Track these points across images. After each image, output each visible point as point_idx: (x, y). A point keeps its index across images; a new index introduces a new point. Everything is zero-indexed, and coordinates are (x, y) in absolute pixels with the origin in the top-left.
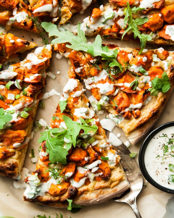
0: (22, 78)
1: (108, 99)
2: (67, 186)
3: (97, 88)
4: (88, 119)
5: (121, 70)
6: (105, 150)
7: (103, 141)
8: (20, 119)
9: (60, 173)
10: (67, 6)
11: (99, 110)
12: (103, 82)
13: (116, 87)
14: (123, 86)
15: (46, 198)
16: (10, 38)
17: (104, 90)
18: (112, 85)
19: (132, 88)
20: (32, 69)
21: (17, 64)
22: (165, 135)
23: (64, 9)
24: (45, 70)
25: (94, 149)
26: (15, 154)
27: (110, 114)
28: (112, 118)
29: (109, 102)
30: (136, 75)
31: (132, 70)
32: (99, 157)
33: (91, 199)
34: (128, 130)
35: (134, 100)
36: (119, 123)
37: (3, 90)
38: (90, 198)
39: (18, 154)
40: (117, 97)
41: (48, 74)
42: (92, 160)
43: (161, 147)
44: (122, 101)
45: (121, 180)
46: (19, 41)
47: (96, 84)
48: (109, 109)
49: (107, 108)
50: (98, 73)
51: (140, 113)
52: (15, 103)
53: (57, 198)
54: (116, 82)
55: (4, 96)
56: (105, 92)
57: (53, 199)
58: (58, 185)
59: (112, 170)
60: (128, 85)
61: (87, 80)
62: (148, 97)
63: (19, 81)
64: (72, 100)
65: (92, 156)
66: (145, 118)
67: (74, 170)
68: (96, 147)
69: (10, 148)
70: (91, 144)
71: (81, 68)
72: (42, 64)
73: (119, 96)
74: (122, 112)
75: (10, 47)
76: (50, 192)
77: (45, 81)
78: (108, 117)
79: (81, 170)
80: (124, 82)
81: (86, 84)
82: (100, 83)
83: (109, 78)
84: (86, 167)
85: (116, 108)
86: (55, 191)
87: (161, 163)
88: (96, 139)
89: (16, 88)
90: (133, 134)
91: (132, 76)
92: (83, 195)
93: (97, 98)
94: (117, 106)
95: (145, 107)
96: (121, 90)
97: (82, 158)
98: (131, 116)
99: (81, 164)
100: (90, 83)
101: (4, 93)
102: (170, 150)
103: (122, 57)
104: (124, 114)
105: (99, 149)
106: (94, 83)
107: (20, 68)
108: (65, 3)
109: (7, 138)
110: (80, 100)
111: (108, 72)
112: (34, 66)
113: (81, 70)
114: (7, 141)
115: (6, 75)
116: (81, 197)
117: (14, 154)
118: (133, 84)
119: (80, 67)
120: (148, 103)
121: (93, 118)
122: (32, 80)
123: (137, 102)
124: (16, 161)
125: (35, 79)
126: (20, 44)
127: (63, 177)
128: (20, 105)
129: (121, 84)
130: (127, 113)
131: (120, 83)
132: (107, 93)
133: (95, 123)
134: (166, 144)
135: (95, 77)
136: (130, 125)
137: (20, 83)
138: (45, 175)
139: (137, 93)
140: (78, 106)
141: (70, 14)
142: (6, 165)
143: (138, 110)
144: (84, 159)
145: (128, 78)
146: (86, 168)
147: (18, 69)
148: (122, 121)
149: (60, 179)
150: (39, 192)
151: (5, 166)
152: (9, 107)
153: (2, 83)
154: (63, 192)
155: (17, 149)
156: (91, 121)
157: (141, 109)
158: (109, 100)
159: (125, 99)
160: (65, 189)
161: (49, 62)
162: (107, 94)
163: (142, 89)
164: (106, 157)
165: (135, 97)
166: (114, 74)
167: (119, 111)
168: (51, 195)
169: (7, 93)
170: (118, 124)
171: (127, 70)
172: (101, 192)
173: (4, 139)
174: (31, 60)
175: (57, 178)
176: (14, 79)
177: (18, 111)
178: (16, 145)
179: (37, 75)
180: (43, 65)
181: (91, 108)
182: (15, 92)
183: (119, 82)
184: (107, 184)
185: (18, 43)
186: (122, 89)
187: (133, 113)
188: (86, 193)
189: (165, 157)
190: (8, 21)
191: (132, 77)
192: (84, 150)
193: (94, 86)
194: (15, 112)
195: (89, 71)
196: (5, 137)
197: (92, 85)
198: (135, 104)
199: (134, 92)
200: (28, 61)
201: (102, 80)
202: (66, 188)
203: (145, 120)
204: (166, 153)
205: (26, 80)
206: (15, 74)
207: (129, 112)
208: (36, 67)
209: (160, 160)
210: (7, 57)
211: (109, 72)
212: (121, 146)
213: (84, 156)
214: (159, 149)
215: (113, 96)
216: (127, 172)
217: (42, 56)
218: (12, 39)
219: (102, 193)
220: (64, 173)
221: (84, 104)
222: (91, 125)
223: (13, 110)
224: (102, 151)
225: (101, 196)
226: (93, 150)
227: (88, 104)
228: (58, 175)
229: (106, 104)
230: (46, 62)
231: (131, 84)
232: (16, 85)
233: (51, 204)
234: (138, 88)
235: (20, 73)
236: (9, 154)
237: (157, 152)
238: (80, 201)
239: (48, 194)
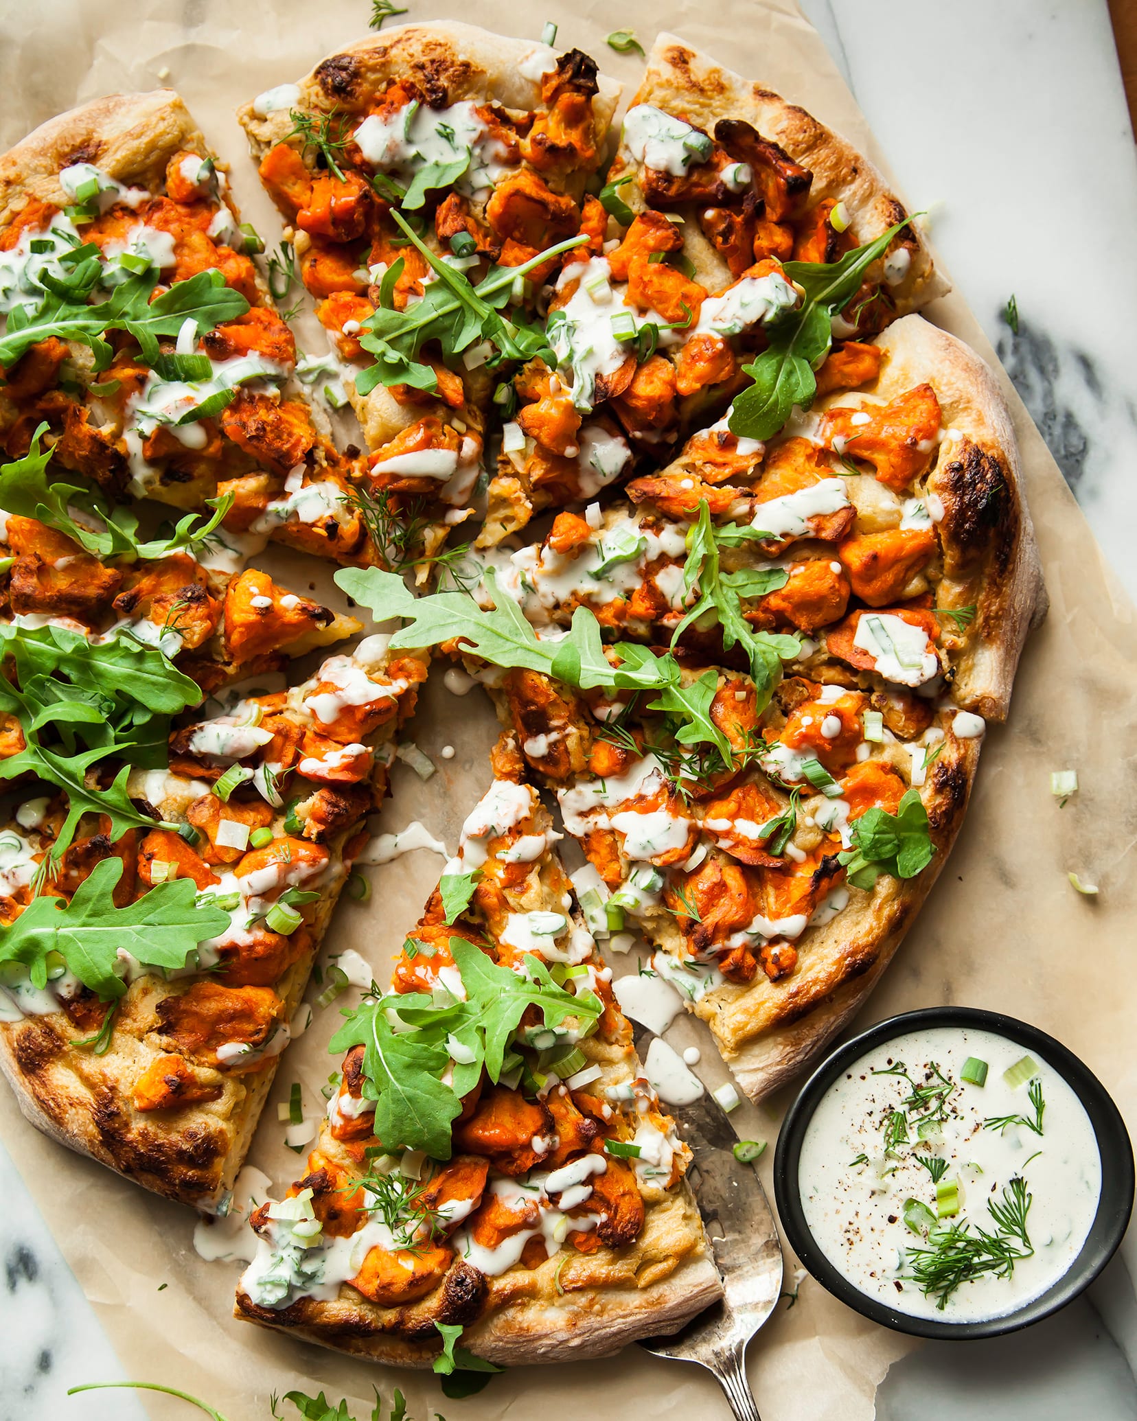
0: (289, 758)
1: (660, 884)
2: (441, 1264)
3: (612, 832)
4: (563, 965)
5: (727, 760)
6: (626, 1114)
7: (623, 1069)
8: (260, 935)
9: (413, 1201)
10: (516, 475)
11: (613, 933)
12: (642, 804)
13: (698, 836)
14: (727, 834)
15: (340, 1309)
16: (255, 590)
17: (644, 840)
18: (683, 823)
19: (768, 844)
20: (337, 722)
21: (276, 700)
22: (897, 1068)
23: (502, 486)
24: (391, 735)
25: (577, 1105)
26: (219, 1095)
27: (659, 955)
28: (668, 974)
29: (662, 898)
30: (786, 792)
31: (771, 769)
32: (597, 1142)
33: (546, 1336)
34: (735, 1031)
35: (771, 897)
36: (698, 996)
37: (202, 802)
38: (539, 1329)
39: (235, 1094)
40: (698, 878)
41: (401, 752)
42: (565, 1152)
43: (877, 1117)
44: (719, 897)
45: (686, 1258)
46: (290, 602)
47: (610, 815)
48: (657, 930)
49: (649, 926)
50: (624, 767)
51: (794, 961)
52: (245, 862)
53: (390, 1316)
54: (700, 811)
55: (202, 830)
56: (650, 852)
57: (370, 1317)
58: (399, 1253)
59: (650, 1204)
60: (752, 830)
61: (572, 793)
62: (832, 890)
63: (276, 768)
64: (501, 873)
65: (567, 1131)
66: (815, 982)
67: (478, 1191)
68: (586, 1097)
69: (200, 1064)
70: (564, 1082)
71: (554, 736)
72: (383, 705)
73: (710, 876)
74: (717, 947)
75: (249, 626)
76: (360, 1284)
77: (388, 783)
78: (648, 968)
79: (509, 1197)
80: (733, 817)
81: (565, 813)
82: (627, 809)
83: (672, 792)
84: (535, 1182)
85: (689, 928)
86: (387, 1280)
87: (873, 1193)
88: (591, 1060)
89: (260, 798)
90: (756, 1050)
91: (772, 793)
92: (511, 1313)
93: (610, 877)
94: (697, 918)
95: (819, 936)
96: (720, 851)
97: (523, 1137)
98: (754, 969)
99: (512, 1168)
100: (585, 808)
101: (203, 816)
102: (913, 1137)
103: (734, 708)
104: (723, 954)
105: (601, 1103)
106: (602, 806)
107: (287, 715)
108: (507, 462)
109: (196, 1014)
110: (533, 878)
111: (666, 766)
112: (347, 711)
113: (552, 745)
114: (191, 1031)
115: (223, 737)
116: (500, 1320)
117: (216, 1091)
118: (773, 829)
119: (547, 731)
120: (833, 919)
121: (586, 961)
122: (332, 770)
123: (787, 909)
124: (222, 1125)
125: (347, 768)
126: (292, 617)
127: (426, 1221)
128: (266, 875)
129: (721, 824)
130: (736, 955)
131: (715, 818)
132: (658, 856)
133: (592, 985)
134: (900, 1108)
135: (610, 784)
136: (746, 1011)
137: (279, 776)
138: (345, 1204)
139: (787, 870)
140: (524, 900)
141: (523, 511)
142: (175, 1137)
143: (785, 946)
144: (528, 1146)
145: (753, 799)
146: (536, 1189)
147: (277, 718)
148: (711, 988)
149: (414, 1226)
150: (311, 1277)
151: (171, 1145)
152: (217, 881)
153: (201, 772)
154: (421, 1287)
155: (232, 1073)
156: (575, 974)
157: (801, 940)
158: (663, 889)
159: (735, 892)
160: (430, 1274)
161: (413, 703)
162: (658, 862)
163: (812, 853)
164: (628, 1142)
165: (777, 888)
166: (694, 778)
167: (704, 944)
168: (365, 1299)
169: (215, 818)
170: (692, 1000)
171: (753, 767)
172: (592, 1303)
173: (178, 1020)
174: (339, 684)
175: (395, 1224)
176: (256, 758)
177: (258, 900)
178: (229, 1050)
179: (356, 749)
180: (388, 710)
181: (580, 920)
182: (251, 816)
183: (713, 812)
184: (621, 1269)
185: (286, 610)
186: (724, 844)
187: (763, 955)
188: (524, 1305)
189: (892, 1163)
190: (260, 512)
191: (769, 800)
192: (534, 1102)
193: (603, 821)
194: (243, 903)
195: (586, 752)
196: (185, 1011)
197: (592, 819)
198: (777, 916)
199: (777, 863)
200: (327, 687)
201: (641, 798)
202: (437, 1271)
203: (813, 990)
204: (899, 1149)
205: (308, 766)
206: (264, 737)
207: (745, 947)
208: (359, 716)
209: (869, 1178)
210: (231, 670)
211: (673, 766)
212: (697, 1103)
213: (532, 1129)
214: (868, 1126)
215: (681, 871)
216: (715, 1226)
217: (387, 672)
218: (263, 594)
219: (597, 1307)
220: (435, 1201)
221: (550, 895)
222: (575, 992)
223: (236, 895)
224: (612, 1117)
225: (593, 1321)
226: (573, 1109)
227: (566, 901)
228: (405, 1210)
229: (648, 907)
230: (403, 697)
231: (765, 825)
232: (262, 787)
233: (359, 1343)
234: (792, 849)
235: (282, 734)
236: (196, 1093)
237: (857, 1139)
238: (492, 1338)
239: (352, 1294)
